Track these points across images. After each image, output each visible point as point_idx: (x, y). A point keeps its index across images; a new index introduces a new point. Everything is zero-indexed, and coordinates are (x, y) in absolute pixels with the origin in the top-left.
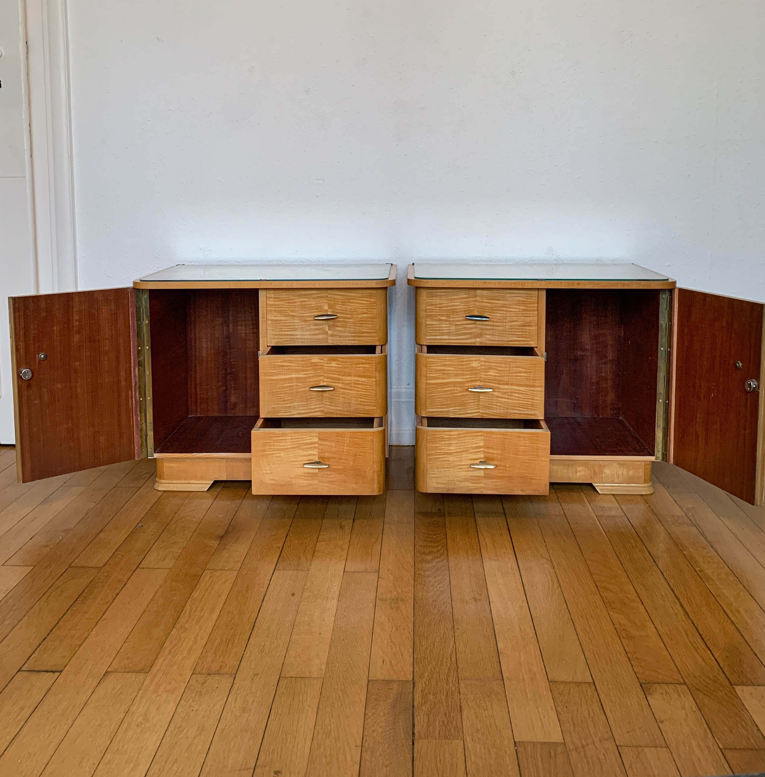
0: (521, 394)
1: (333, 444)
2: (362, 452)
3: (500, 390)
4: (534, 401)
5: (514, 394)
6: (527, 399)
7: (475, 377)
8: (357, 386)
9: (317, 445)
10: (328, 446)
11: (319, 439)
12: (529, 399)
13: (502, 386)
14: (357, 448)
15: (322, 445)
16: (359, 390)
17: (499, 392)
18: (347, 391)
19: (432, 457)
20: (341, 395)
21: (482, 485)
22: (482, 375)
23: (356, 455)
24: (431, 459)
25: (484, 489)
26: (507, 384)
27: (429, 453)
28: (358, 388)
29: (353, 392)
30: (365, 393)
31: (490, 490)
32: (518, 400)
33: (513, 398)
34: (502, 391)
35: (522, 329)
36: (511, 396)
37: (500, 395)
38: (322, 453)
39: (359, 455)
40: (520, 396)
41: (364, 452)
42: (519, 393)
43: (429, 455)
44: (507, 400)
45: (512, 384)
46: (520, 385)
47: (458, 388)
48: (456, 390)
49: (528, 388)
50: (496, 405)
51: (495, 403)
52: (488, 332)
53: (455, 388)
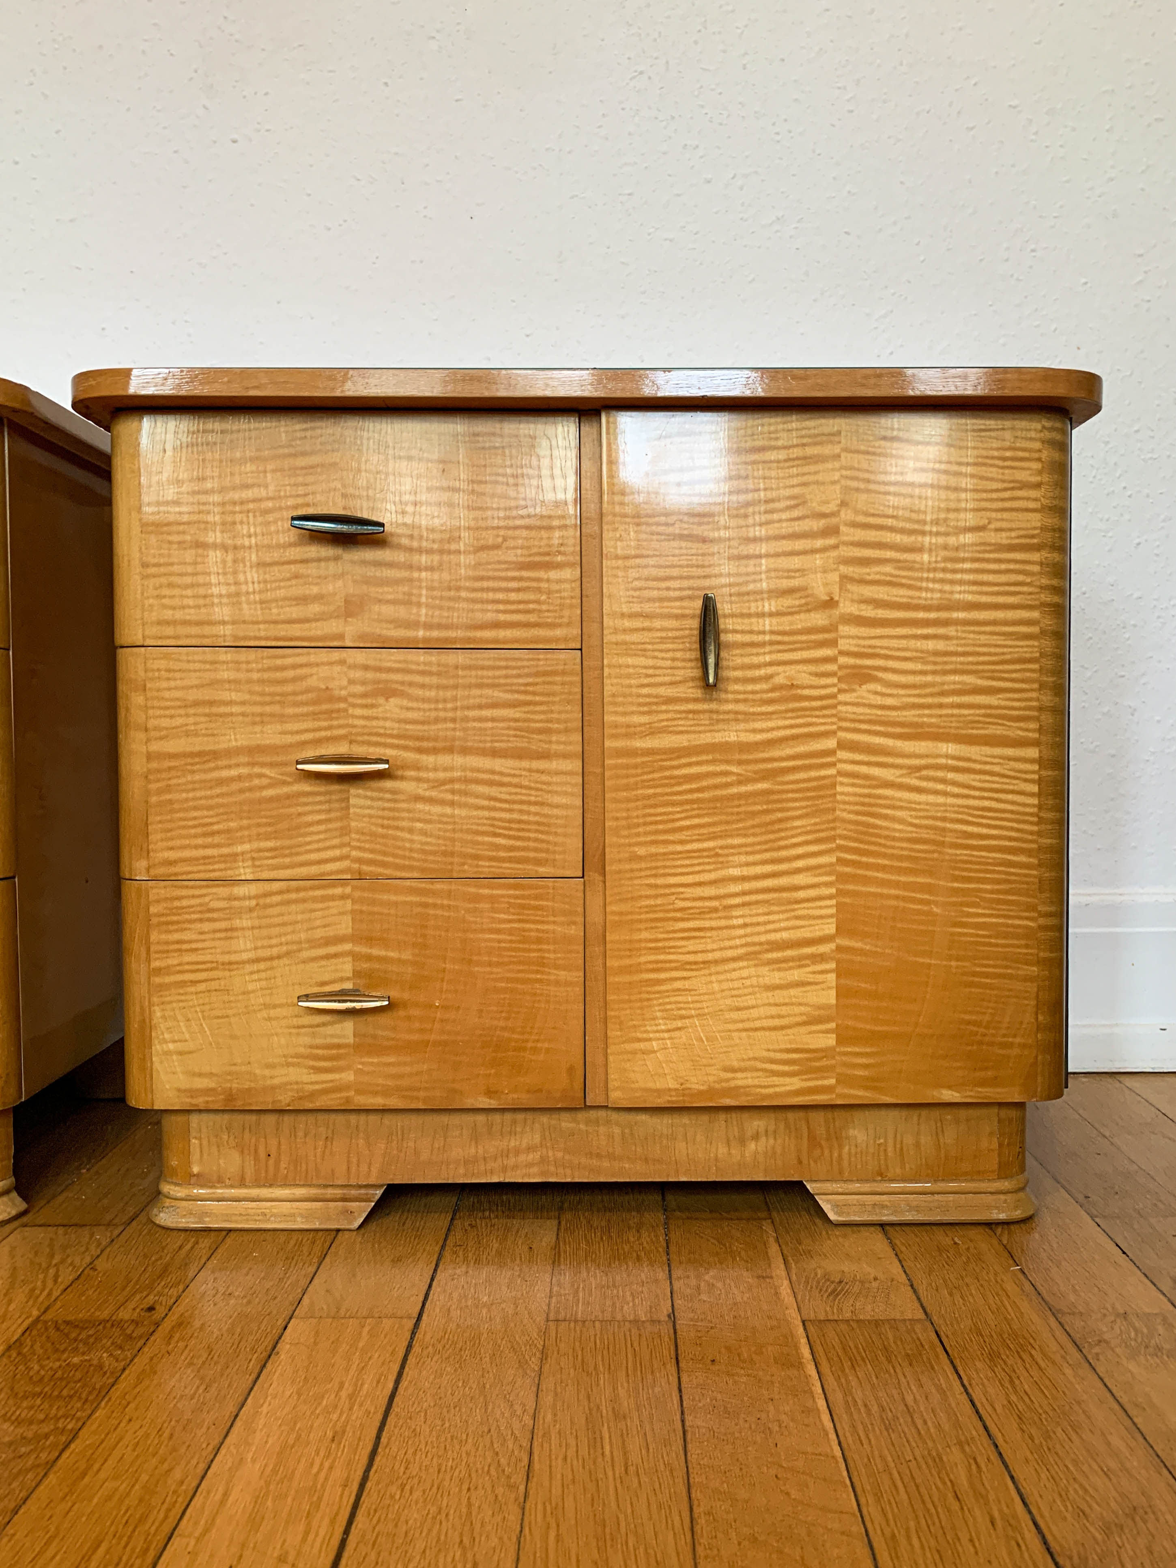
0: (502, 784)
3: (423, 775)
4: (546, 810)
5: (473, 787)
6: (522, 802)
7: (330, 728)
12: (530, 803)
13: (429, 760)
17: (419, 780)
19: (168, 979)
21: (348, 1077)
22: (353, 716)
24: (162, 987)
25: (359, 1092)
26: (450, 750)
27: (156, 964)
31: (376, 1093)
32: (490, 809)
33: (472, 800)
34: (431, 775)
35: (521, 579)
36: (466, 793)
37: (421, 789)
40: (494, 791)
42: (491, 783)
43: (158, 971)
44: (448, 810)
45: (465, 751)
46: (495, 753)
47: (266, 771)
48: (261, 776)
49: (525, 764)
50: (411, 831)
51: (404, 824)
52: (389, 592)
53: (257, 770)
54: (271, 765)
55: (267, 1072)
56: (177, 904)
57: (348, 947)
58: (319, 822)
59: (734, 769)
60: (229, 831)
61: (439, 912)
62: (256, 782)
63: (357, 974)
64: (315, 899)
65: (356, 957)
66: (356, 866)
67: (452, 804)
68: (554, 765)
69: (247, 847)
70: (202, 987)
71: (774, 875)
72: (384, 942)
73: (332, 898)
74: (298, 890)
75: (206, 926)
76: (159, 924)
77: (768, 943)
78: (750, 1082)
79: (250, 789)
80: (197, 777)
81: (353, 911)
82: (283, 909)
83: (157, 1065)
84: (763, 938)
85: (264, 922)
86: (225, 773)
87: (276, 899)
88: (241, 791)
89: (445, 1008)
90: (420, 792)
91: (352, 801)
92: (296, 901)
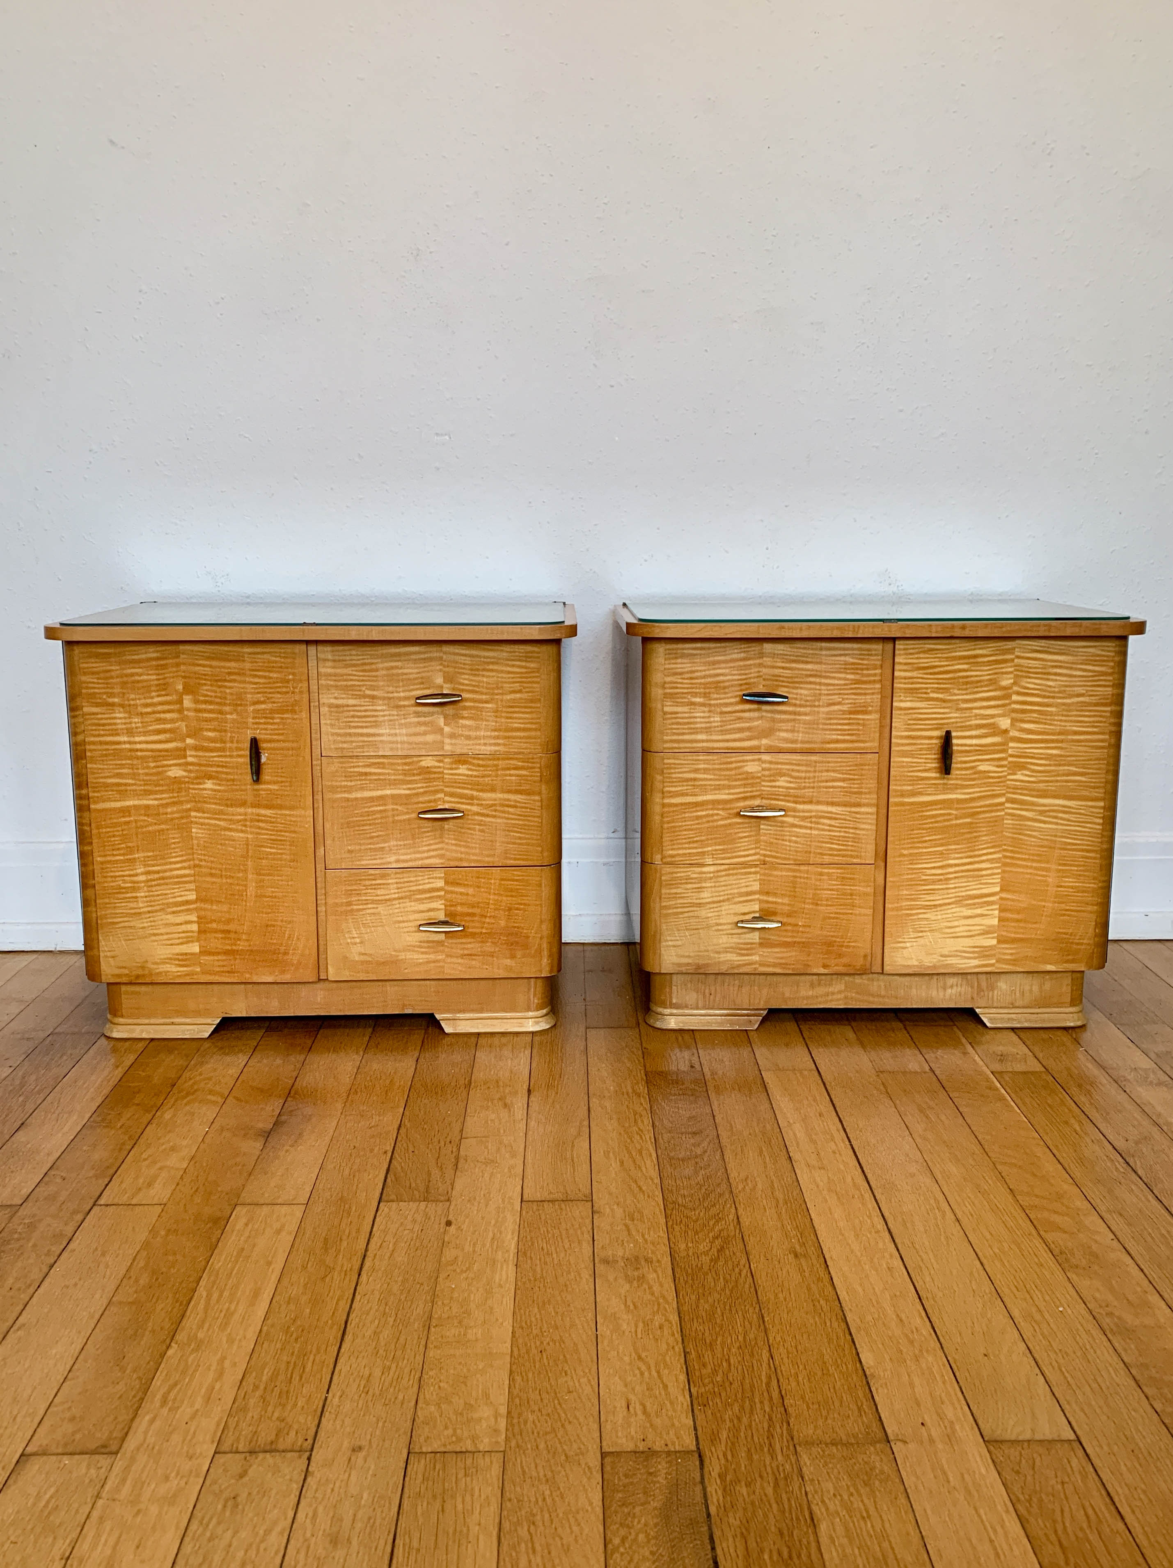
0: (836, 819)
1: (471, 891)
2: (521, 904)
3: (797, 814)
4: (858, 832)
5: (822, 821)
6: (846, 828)
7: (752, 792)
8: (506, 809)
9: (442, 893)
10: (461, 894)
11: (446, 883)
12: (849, 828)
13: (800, 807)
14: (512, 896)
15: (452, 892)
16: (510, 816)
17: (794, 817)
18: (488, 819)
19: (670, 911)
20: (477, 827)
21: (756, 958)
22: (764, 786)
23: (510, 909)
24: (668, 915)
25: (760, 965)
26: (811, 802)
27: (664, 904)
28: (509, 813)
29: (499, 820)
30: (521, 822)
31: (769, 966)
32: (829, 831)
33: (820, 826)
34: (801, 814)
36: (818, 823)
37: (796, 821)
38: (451, 906)
39: (517, 909)
40: (833, 822)
41: (525, 904)
42: (830, 818)
43: (666, 907)
44: (809, 831)
45: (818, 803)
46: (833, 804)
47: (720, 812)
48: (718, 814)
49: (848, 809)
50: (790, 841)
51: (787, 838)
52: (783, 726)
53: (716, 812)
54: (723, 809)
55: (716, 955)
56: (675, 875)
57: (757, 896)
58: (745, 837)
59: (954, 812)
60: (702, 841)
61: (802, 880)
62: (715, 818)
63: (761, 910)
64: (742, 874)
65: (761, 901)
66: (762, 858)
67: (811, 828)
68: (863, 810)
69: (710, 849)
70: (686, 915)
71: (971, 863)
72: (775, 895)
73: (750, 873)
74: (734, 869)
75: (690, 886)
76: (667, 885)
77: (967, 896)
78: (953, 962)
79: (712, 821)
80: (687, 815)
81: (760, 880)
82: (727, 878)
83: (663, 952)
84: (963, 894)
85: (717, 884)
86: (699, 813)
87: (723, 873)
88: (708, 822)
89: (804, 926)
90: (796, 822)
91: (762, 827)
92: (733, 874)
